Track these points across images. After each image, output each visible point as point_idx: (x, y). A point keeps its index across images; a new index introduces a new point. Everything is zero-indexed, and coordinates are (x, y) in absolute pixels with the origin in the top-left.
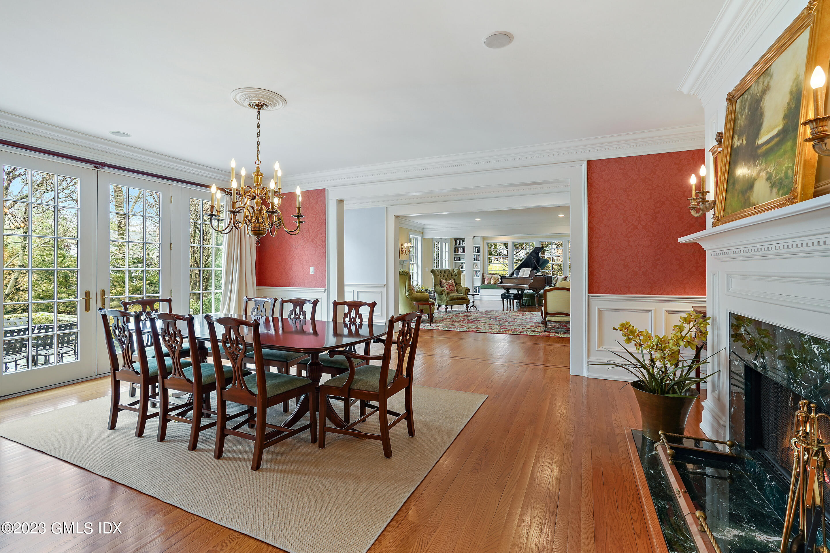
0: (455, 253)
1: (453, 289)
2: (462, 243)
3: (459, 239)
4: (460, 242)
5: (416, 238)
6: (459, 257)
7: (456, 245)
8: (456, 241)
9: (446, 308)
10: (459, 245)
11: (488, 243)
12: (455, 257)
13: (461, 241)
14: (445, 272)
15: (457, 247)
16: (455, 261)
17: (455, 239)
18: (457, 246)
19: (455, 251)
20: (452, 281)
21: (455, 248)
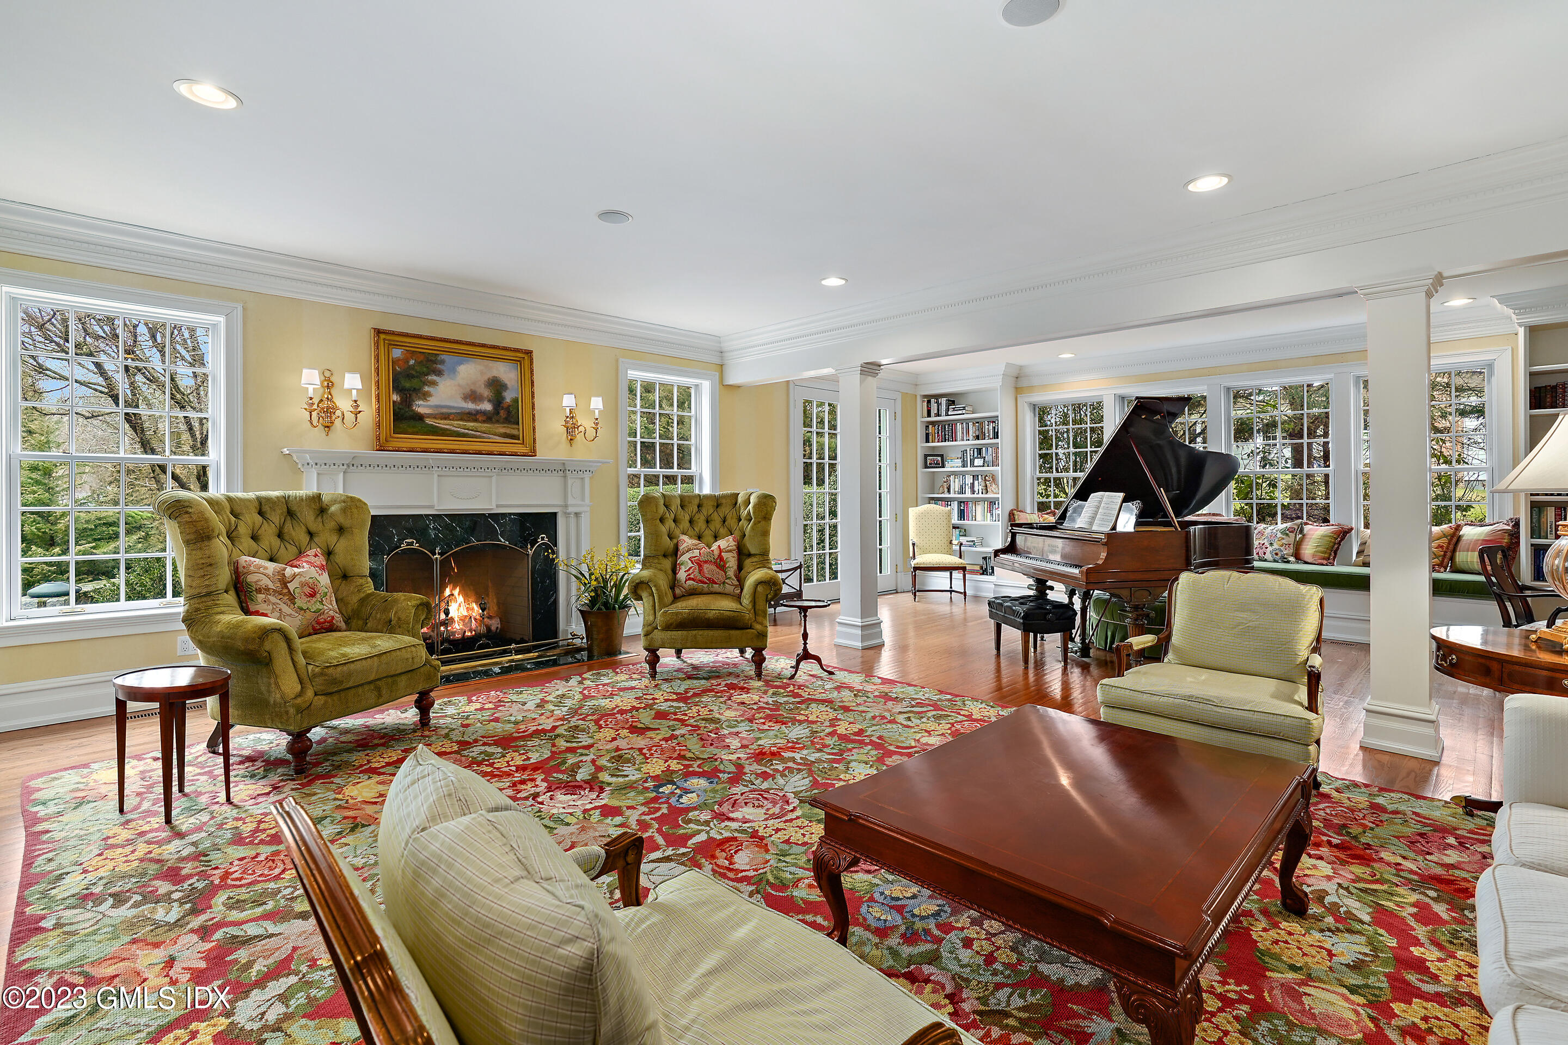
0: (927, 441)
1: (718, 575)
2: (948, 410)
3: (937, 397)
4: (939, 405)
5: (697, 386)
6: (942, 456)
7: (929, 415)
8: (929, 402)
9: (653, 660)
10: (938, 415)
11: (1034, 406)
12: (926, 456)
13: (943, 401)
14: (699, 506)
15: (933, 423)
16: (926, 467)
17: (925, 396)
18: (933, 419)
19: (927, 435)
20: (727, 543)
21: (927, 427)
